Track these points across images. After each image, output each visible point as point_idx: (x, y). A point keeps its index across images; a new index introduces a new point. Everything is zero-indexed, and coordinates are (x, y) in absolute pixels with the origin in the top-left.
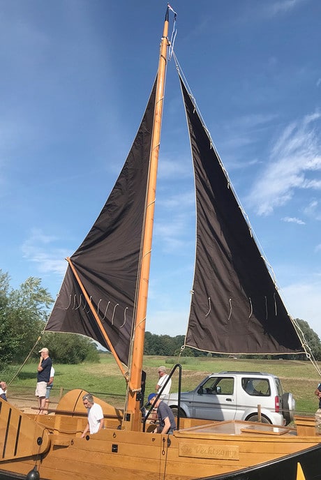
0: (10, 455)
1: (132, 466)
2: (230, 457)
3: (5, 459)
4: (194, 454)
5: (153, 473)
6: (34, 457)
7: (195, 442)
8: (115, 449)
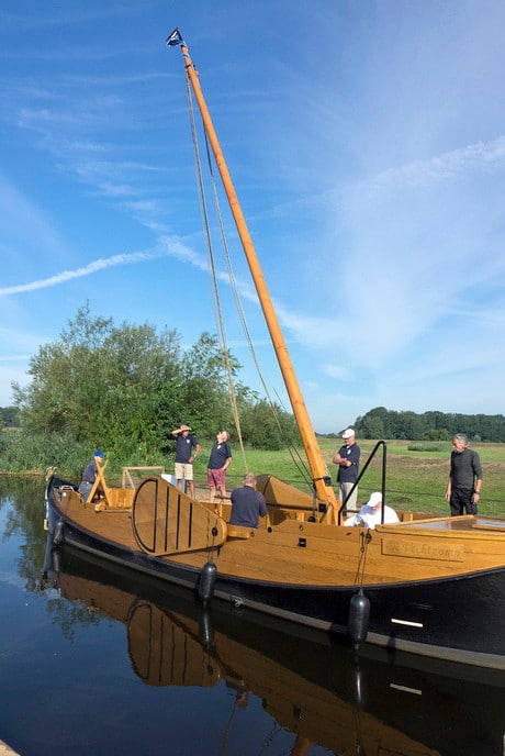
0: (183, 547)
1: (325, 563)
2: (452, 558)
3: (179, 551)
4: (403, 552)
5: (350, 572)
6: (208, 549)
7: (405, 539)
8: (302, 543)
